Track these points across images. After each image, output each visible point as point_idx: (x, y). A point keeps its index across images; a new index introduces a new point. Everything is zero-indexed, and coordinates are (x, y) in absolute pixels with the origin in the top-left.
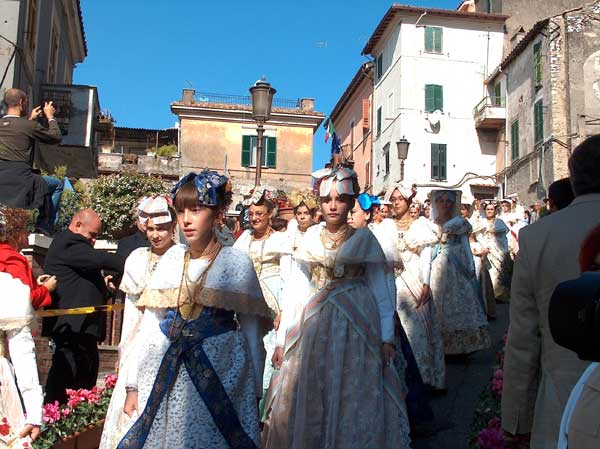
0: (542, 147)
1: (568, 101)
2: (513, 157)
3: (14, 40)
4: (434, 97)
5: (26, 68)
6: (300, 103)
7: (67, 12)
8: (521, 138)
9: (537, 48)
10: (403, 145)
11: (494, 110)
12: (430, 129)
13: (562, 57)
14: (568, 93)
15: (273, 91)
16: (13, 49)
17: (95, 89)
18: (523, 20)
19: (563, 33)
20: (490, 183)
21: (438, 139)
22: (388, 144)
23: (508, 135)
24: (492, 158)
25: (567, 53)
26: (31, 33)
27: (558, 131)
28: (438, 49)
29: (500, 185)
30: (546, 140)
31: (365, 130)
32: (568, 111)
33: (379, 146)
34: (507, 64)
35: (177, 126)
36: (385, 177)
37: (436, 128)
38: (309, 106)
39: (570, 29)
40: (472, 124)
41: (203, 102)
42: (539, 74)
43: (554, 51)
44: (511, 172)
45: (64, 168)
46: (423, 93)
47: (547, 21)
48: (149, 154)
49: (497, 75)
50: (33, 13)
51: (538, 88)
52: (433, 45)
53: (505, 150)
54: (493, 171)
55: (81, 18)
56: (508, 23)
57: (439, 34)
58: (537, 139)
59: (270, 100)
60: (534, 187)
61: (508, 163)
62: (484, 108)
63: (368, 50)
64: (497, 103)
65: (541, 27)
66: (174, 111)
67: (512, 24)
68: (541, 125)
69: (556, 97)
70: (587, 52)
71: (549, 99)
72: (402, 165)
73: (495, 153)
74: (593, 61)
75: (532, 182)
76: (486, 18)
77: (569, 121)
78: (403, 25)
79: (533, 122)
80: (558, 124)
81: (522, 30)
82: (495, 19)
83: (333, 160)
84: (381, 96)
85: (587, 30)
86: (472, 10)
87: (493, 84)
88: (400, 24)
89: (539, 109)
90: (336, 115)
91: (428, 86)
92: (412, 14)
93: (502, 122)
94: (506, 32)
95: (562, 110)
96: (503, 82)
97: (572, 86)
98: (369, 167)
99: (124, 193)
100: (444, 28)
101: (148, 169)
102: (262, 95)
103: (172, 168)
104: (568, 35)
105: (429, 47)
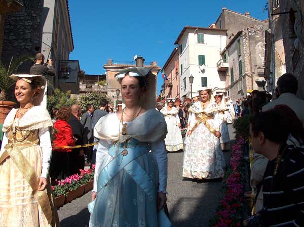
0: (242, 78)
1: (250, 60)
2: (232, 81)
3: (51, 46)
4: (202, 60)
5: (54, 55)
6: (151, 63)
7: (67, 33)
8: (234, 74)
9: (239, 41)
10: (191, 78)
11: (224, 64)
12: (201, 72)
13: (248, 44)
14: (250, 58)
15: (144, 60)
16: (50, 49)
17: (78, 61)
18: (233, 31)
19: (248, 36)
20: (224, 91)
21: (204, 75)
22: (185, 78)
23: (229, 73)
24: (224, 82)
25: (249, 43)
26: (56, 42)
27: (247, 71)
28: (203, 42)
29: (227, 92)
30: (243, 75)
31: (177, 73)
32: (251, 64)
33: (182, 78)
34: (228, 47)
35: (106, 73)
36: (185, 90)
37: (203, 71)
38: (155, 64)
39: (250, 34)
40: (216, 70)
41: (115, 64)
42: (240, 51)
43: (245, 42)
44: (231, 87)
45: (70, 91)
46: (198, 58)
47: (242, 31)
48: (96, 84)
49: (225, 51)
50: (56, 35)
51: (240, 56)
52: (201, 41)
53: (229, 78)
54: (224, 87)
55: (72, 36)
56: (228, 32)
57: (203, 36)
58: (240, 75)
59: (143, 63)
60: (239, 92)
61: (230, 84)
62: (220, 64)
63: (176, 43)
64: (225, 61)
65: (240, 34)
66: (104, 68)
67: (229, 33)
68: (241, 69)
69: (246, 59)
70: (257, 42)
71: (244, 59)
72: (191, 85)
73: (225, 81)
74: (258, 46)
75: (239, 90)
76: (219, 30)
77: (251, 68)
78: (189, 34)
79: (238, 68)
80: (247, 69)
81: (233, 35)
82: (223, 31)
83: (164, 84)
84: (182, 59)
85: (256, 35)
86: (214, 27)
87: (223, 54)
88: (188, 33)
89: (240, 63)
90: (165, 67)
91: (199, 56)
92: (192, 29)
93: (227, 69)
94: (227, 36)
95: (248, 64)
96: (227, 53)
97: (252, 55)
98: (178, 86)
99: (92, 99)
100: (205, 35)
101: (96, 90)
102: (140, 61)
103: (105, 89)
104: (249, 36)
105: (199, 42)
